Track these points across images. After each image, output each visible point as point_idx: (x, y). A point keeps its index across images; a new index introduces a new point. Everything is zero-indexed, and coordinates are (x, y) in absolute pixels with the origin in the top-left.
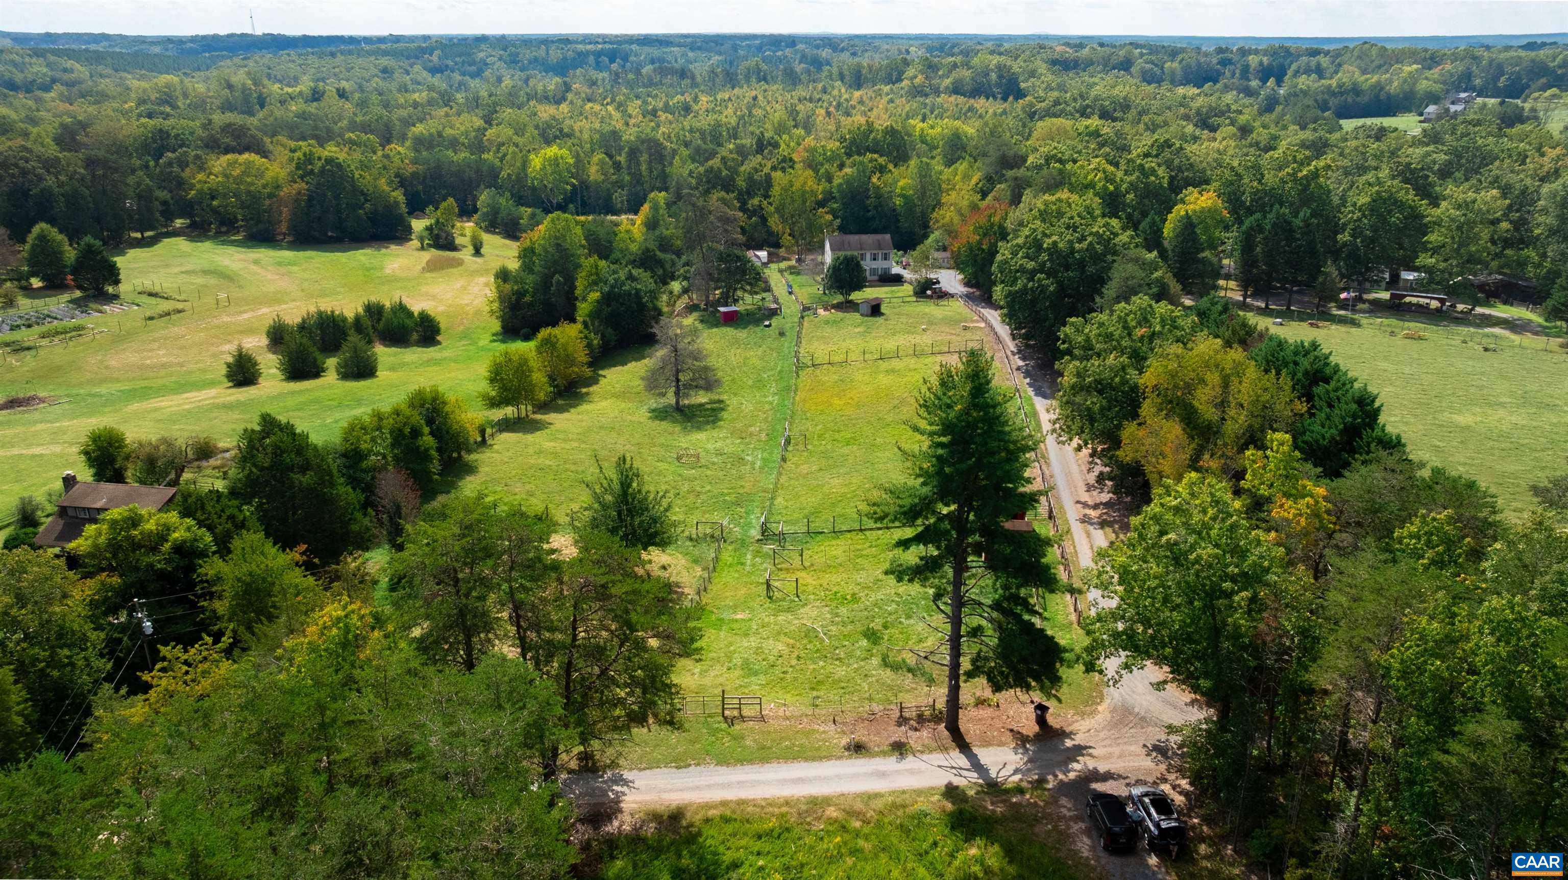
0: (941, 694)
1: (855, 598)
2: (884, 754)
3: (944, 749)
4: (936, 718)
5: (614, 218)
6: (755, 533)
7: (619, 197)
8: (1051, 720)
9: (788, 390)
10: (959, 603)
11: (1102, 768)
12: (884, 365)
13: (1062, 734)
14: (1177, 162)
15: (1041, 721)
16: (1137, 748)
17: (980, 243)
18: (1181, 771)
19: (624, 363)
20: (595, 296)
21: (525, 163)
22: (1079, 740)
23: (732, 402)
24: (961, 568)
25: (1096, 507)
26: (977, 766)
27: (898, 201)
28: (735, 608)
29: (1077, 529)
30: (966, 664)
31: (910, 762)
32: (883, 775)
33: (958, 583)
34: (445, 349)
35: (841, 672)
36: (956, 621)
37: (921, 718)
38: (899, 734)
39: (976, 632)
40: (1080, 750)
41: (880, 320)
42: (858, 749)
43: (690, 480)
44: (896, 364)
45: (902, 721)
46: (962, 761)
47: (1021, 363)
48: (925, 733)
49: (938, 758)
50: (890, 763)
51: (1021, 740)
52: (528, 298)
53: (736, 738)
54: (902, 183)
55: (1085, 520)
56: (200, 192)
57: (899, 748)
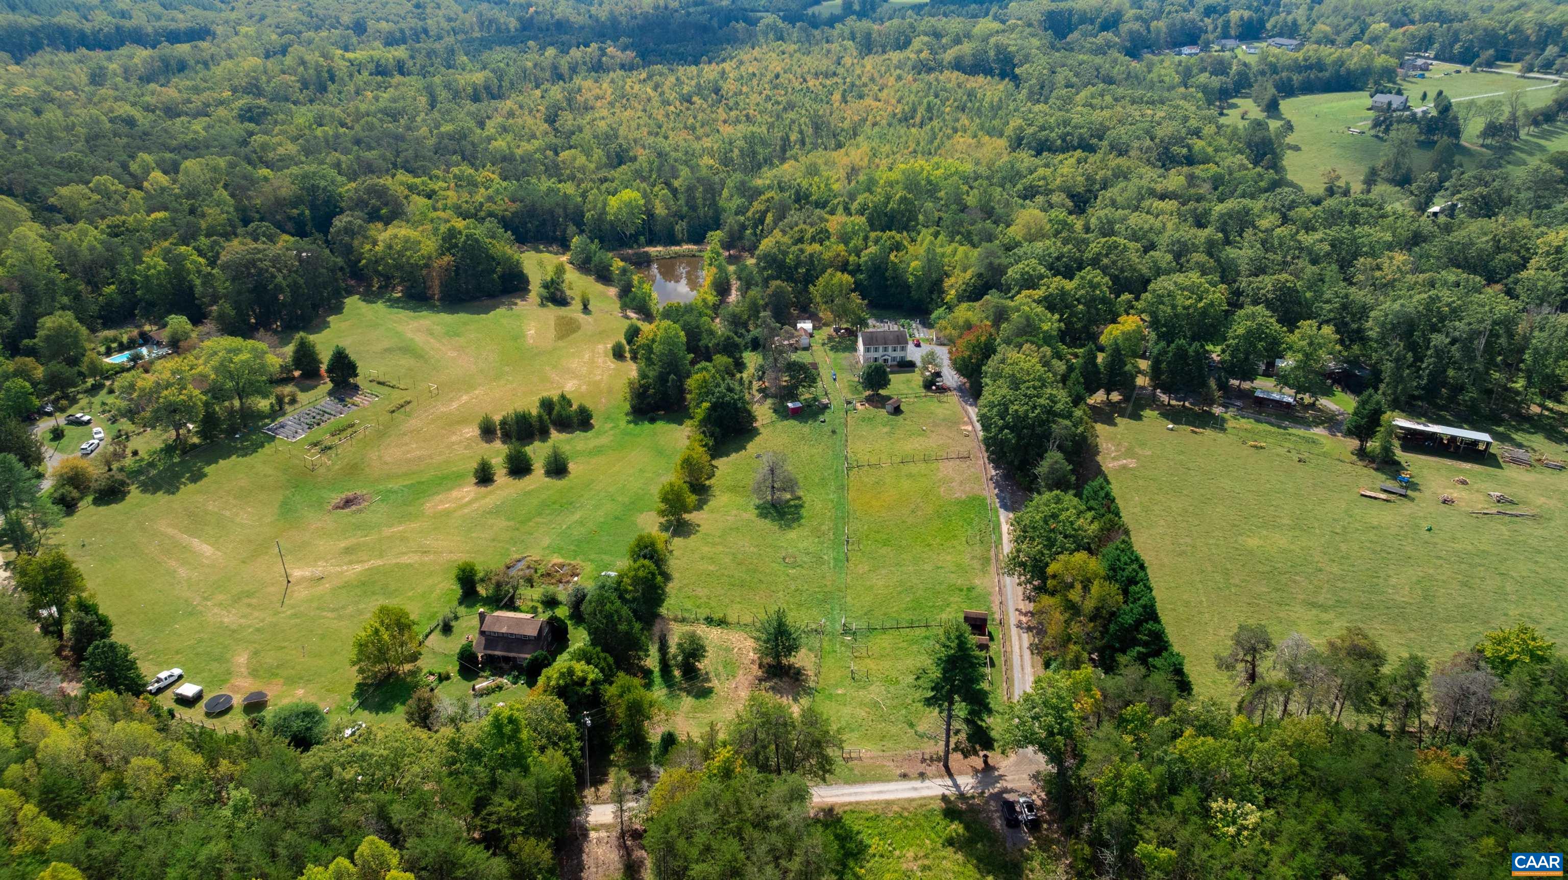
0: (940, 748)
1: (898, 682)
2: (915, 779)
3: (942, 776)
4: (939, 759)
5: (677, 248)
6: (839, 627)
7: (680, 227)
8: (990, 761)
9: (842, 487)
10: (950, 717)
11: (1009, 786)
12: (905, 469)
13: (994, 769)
14: (1120, 263)
15: (986, 762)
16: (1025, 776)
17: (970, 357)
18: (1043, 788)
19: (728, 455)
20: (706, 405)
21: (605, 205)
22: (1001, 772)
23: (807, 498)
24: (951, 703)
25: (1025, 614)
26: (956, 786)
27: (911, 279)
28: (836, 686)
29: (1014, 631)
30: (952, 745)
31: (927, 783)
32: (915, 789)
33: (950, 710)
34: (598, 434)
35: (894, 730)
36: (949, 724)
37: (932, 759)
38: (922, 767)
39: (957, 732)
40: (1001, 777)
41: (900, 418)
42: (905, 776)
43: (794, 579)
44: (913, 468)
45: (923, 760)
46: (950, 783)
47: (993, 473)
48: (934, 768)
49: (939, 781)
50: (918, 784)
51: (976, 771)
52: (651, 391)
53: (851, 770)
54: (913, 264)
55: (1019, 626)
56: (369, 261)
57: (922, 776)
